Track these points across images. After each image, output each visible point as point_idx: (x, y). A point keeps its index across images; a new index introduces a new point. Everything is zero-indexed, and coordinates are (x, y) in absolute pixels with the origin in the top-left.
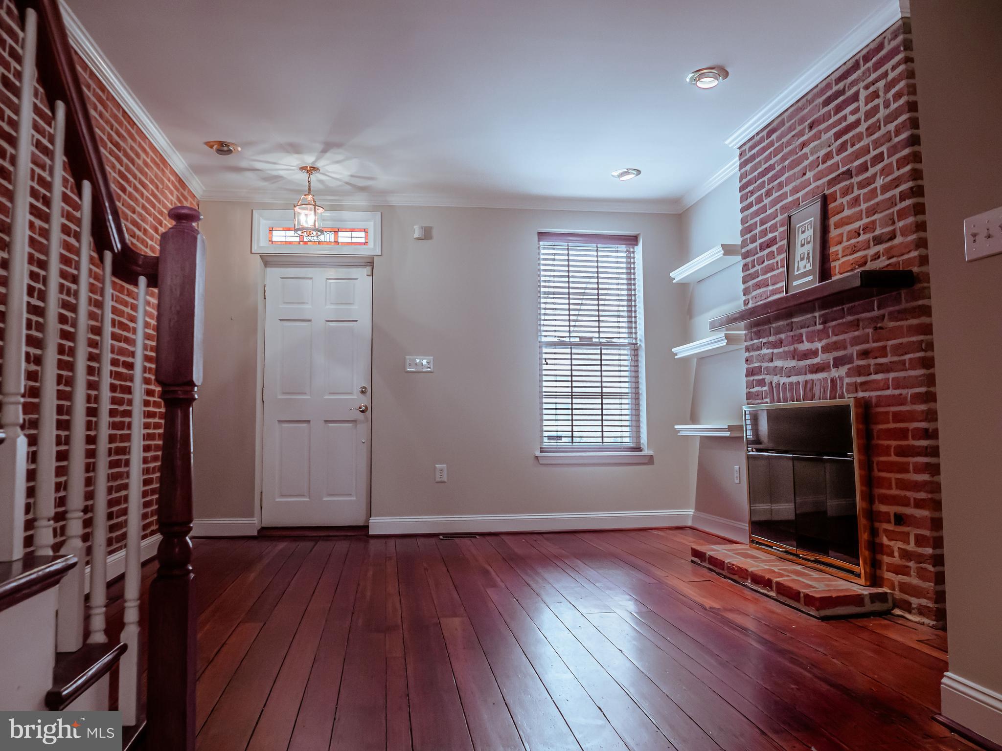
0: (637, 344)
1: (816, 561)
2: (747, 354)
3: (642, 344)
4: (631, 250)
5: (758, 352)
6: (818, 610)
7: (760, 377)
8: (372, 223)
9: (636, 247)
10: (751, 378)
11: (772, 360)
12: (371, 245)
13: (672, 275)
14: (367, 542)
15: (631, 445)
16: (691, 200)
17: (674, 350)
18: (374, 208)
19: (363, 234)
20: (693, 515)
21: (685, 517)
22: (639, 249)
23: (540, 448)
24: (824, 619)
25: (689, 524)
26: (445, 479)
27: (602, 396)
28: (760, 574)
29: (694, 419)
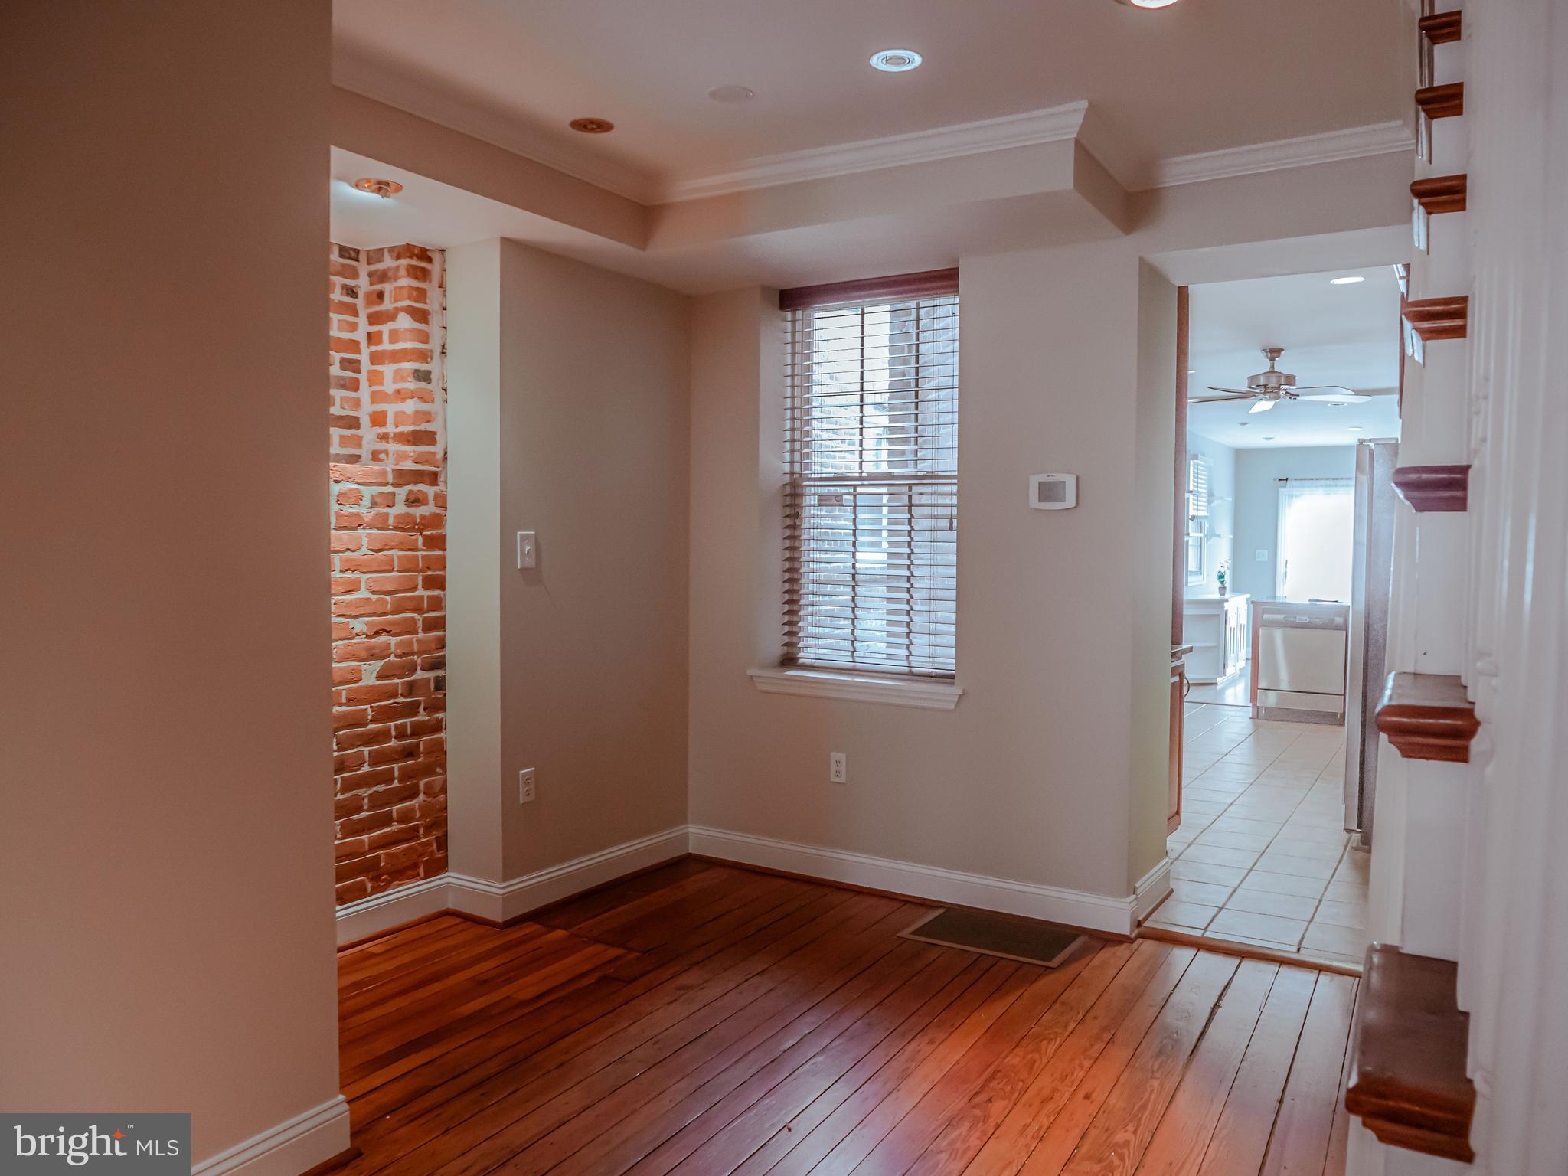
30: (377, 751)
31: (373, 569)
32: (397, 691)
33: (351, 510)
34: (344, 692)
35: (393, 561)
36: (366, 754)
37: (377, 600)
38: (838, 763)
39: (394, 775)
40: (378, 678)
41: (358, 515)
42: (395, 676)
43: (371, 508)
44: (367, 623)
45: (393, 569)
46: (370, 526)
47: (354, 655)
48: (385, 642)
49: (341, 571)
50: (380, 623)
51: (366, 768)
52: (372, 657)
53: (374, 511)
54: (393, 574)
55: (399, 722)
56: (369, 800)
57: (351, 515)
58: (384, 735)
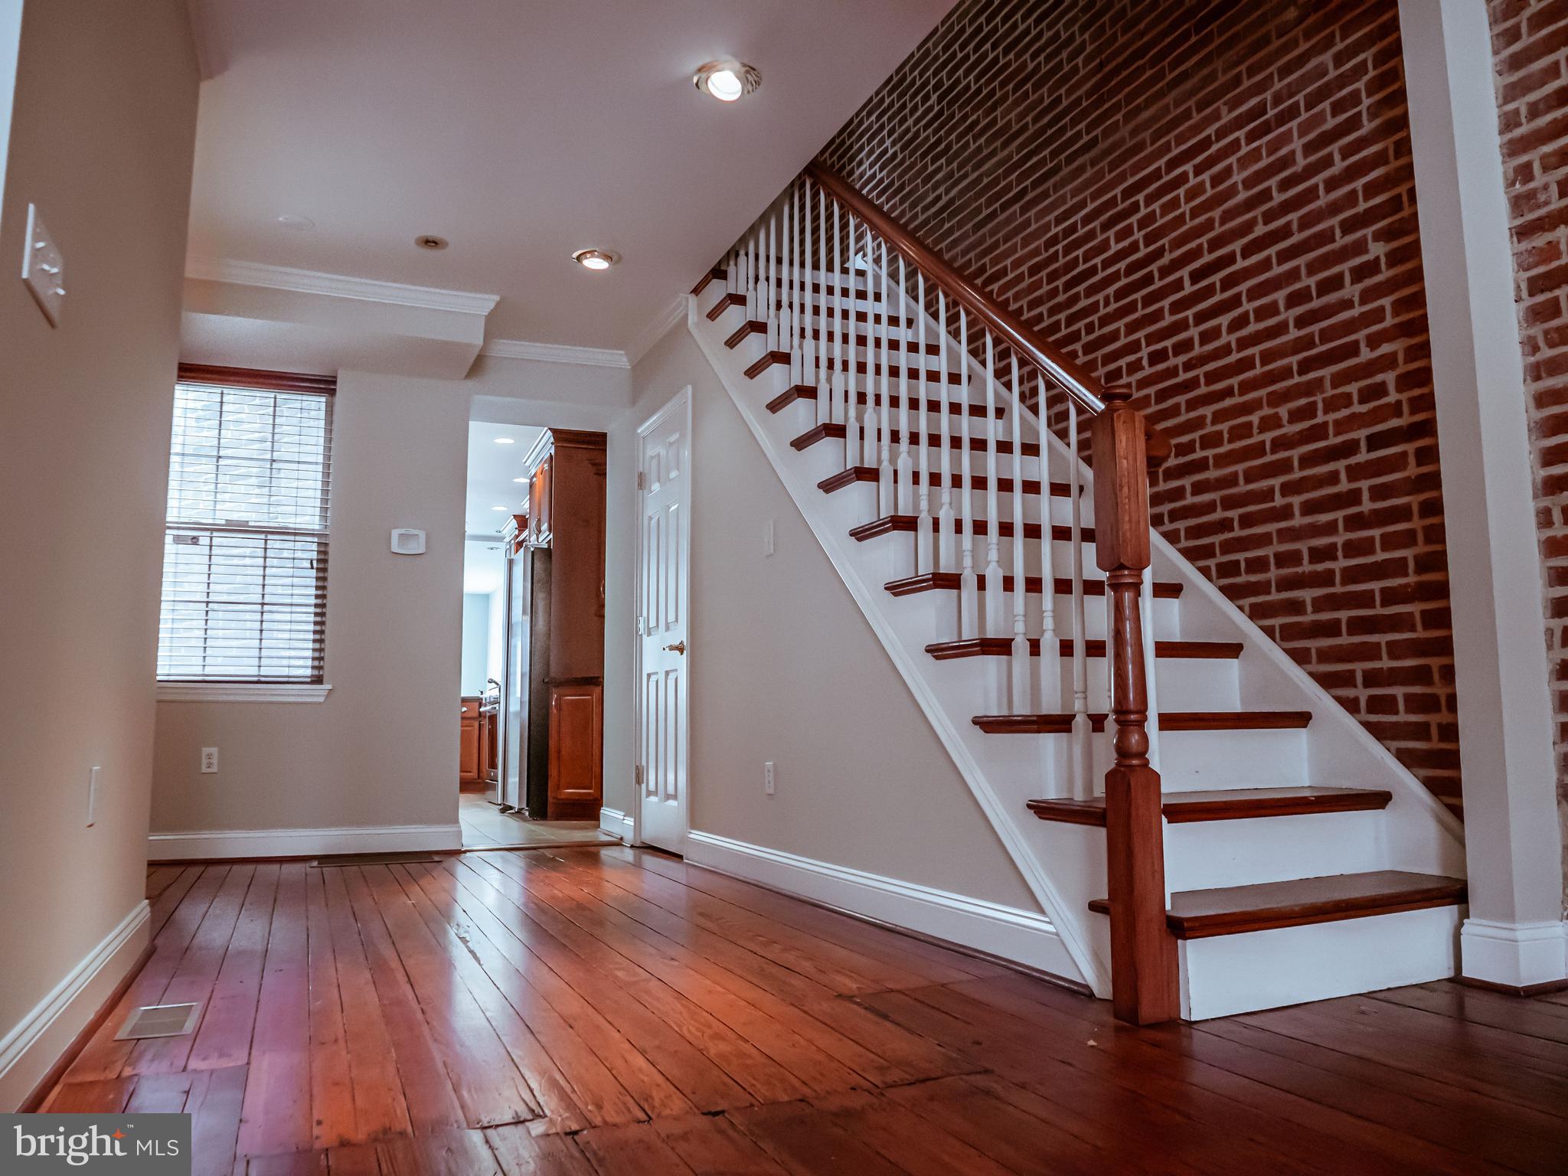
38: (209, 756)
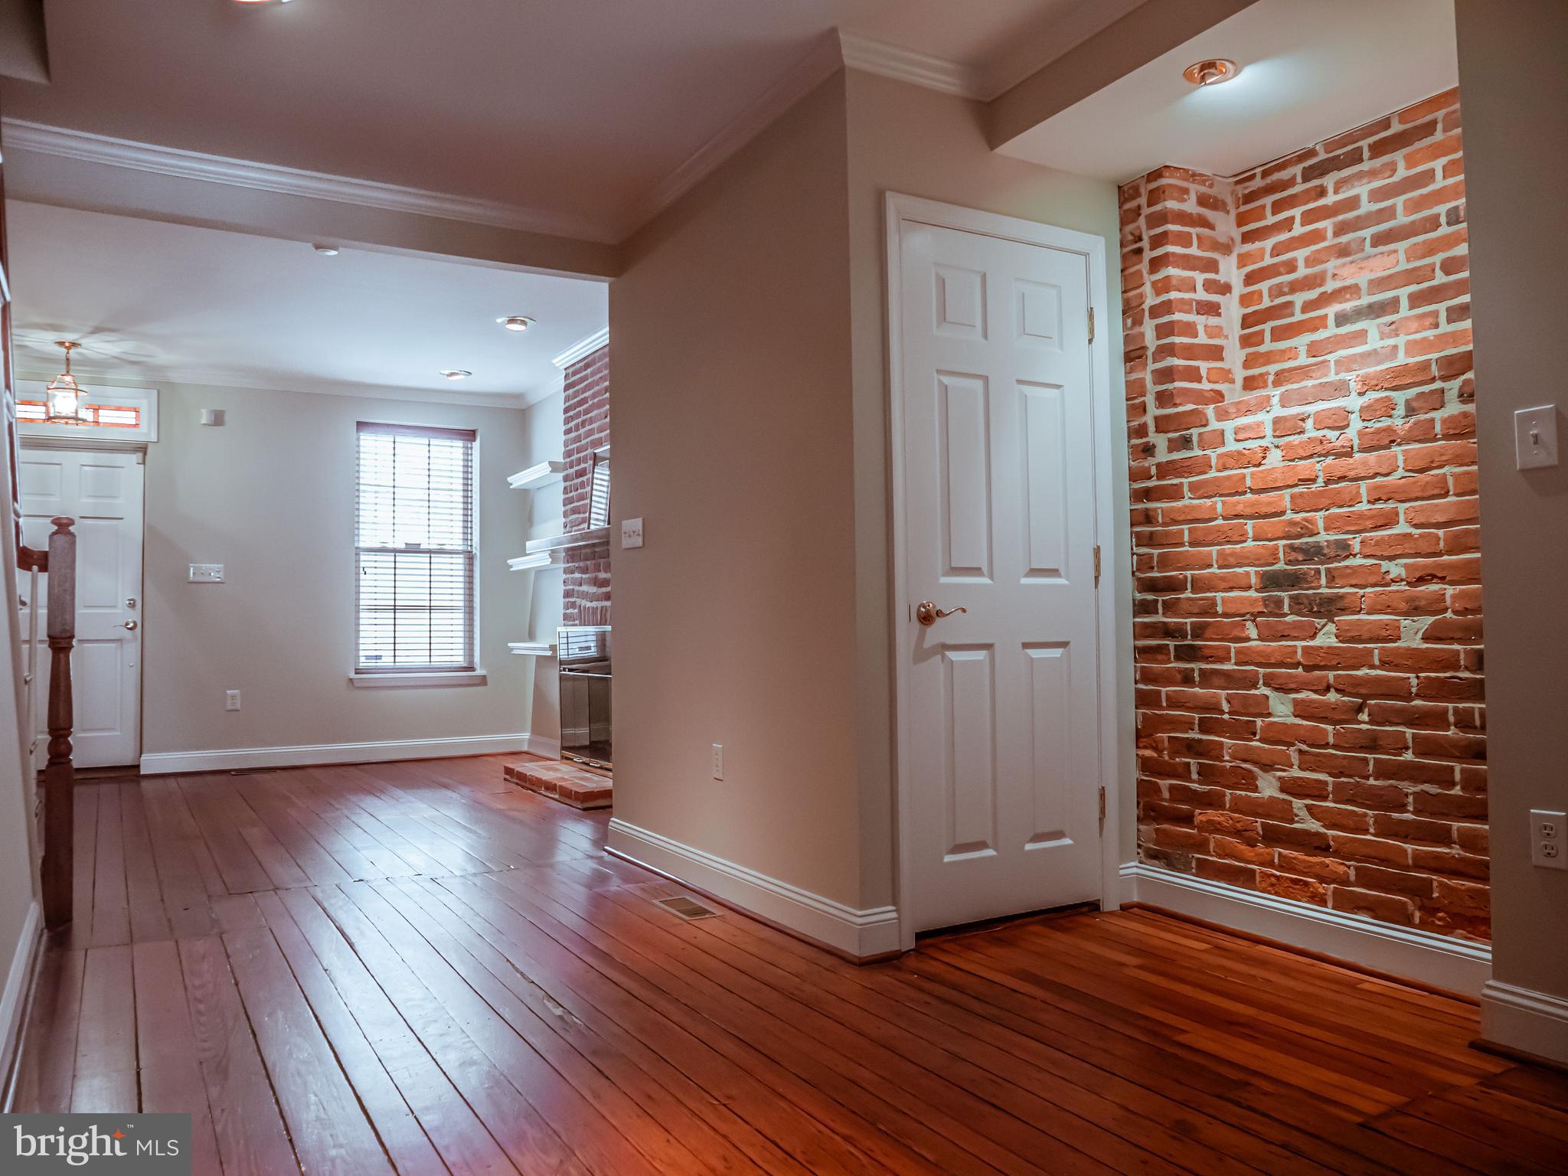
0: (472, 552)
1: (601, 768)
2: (565, 576)
3: (476, 551)
4: (469, 445)
5: (572, 576)
6: (582, 802)
7: (573, 600)
8: (146, 402)
9: (473, 443)
10: (567, 600)
11: (581, 585)
12: (143, 428)
13: (510, 479)
14: (138, 783)
15: (465, 665)
16: (533, 399)
17: (510, 562)
18: (148, 385)
19: (133, 414)
20: (529, 739)
21: (521, 741)
22: (476, 445)
23: (356, 669)
24: (585, 809)
25: (525, 748)
26: (238, 706)
27: (430, 608)
28: (550, 780)
29: (531, 636)
30: (1426, 738)
31: (1414, 496)
32: (1458, 661)
33: (1379, 425)
34: (1376, 651)
35: (1446, 482)
36: (1409, 736)
37: (1421, 535)
39: (1453, 778)
40: (1426, 638)
41: (1389, 430)
42: (1452, 640)
43: (1407, 416)
44: (1406, 566)
45: (1448, 492)
46: (1408, 440)
47: (1388, 606)
48: (1436, 591)
49: (1369, 502)
50: (1425, 566)
51: (1409, 756)
52: (1415, 610)
53: (1413, 420)
54: (1449, 499)
55: (1461, 706)
56: (1414, 799)
57: (1379, 431)
58: (1438, 719)
